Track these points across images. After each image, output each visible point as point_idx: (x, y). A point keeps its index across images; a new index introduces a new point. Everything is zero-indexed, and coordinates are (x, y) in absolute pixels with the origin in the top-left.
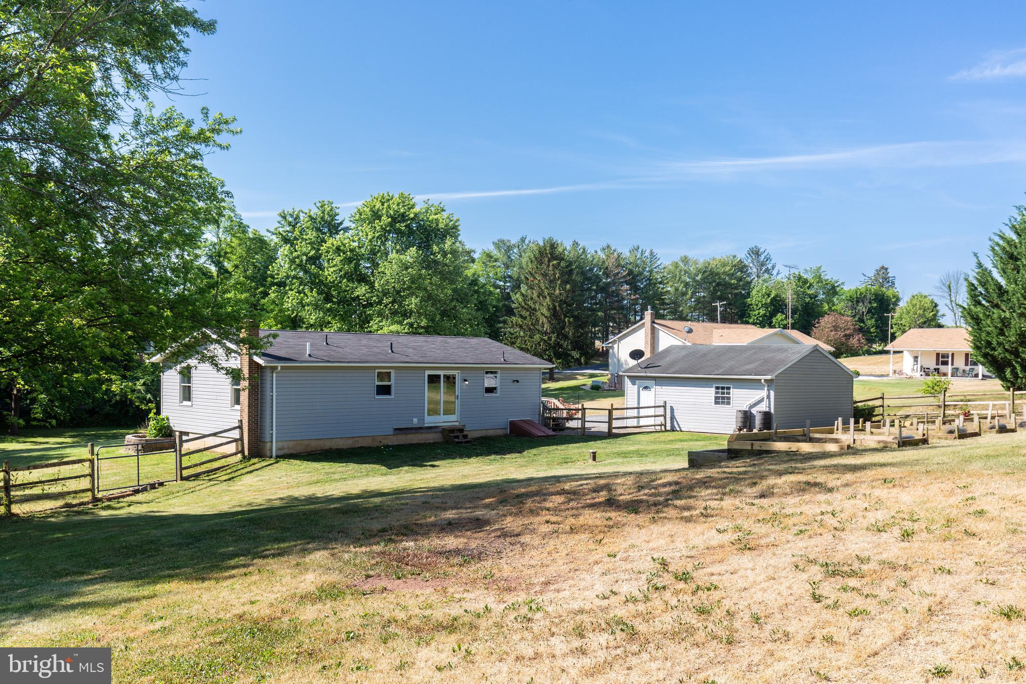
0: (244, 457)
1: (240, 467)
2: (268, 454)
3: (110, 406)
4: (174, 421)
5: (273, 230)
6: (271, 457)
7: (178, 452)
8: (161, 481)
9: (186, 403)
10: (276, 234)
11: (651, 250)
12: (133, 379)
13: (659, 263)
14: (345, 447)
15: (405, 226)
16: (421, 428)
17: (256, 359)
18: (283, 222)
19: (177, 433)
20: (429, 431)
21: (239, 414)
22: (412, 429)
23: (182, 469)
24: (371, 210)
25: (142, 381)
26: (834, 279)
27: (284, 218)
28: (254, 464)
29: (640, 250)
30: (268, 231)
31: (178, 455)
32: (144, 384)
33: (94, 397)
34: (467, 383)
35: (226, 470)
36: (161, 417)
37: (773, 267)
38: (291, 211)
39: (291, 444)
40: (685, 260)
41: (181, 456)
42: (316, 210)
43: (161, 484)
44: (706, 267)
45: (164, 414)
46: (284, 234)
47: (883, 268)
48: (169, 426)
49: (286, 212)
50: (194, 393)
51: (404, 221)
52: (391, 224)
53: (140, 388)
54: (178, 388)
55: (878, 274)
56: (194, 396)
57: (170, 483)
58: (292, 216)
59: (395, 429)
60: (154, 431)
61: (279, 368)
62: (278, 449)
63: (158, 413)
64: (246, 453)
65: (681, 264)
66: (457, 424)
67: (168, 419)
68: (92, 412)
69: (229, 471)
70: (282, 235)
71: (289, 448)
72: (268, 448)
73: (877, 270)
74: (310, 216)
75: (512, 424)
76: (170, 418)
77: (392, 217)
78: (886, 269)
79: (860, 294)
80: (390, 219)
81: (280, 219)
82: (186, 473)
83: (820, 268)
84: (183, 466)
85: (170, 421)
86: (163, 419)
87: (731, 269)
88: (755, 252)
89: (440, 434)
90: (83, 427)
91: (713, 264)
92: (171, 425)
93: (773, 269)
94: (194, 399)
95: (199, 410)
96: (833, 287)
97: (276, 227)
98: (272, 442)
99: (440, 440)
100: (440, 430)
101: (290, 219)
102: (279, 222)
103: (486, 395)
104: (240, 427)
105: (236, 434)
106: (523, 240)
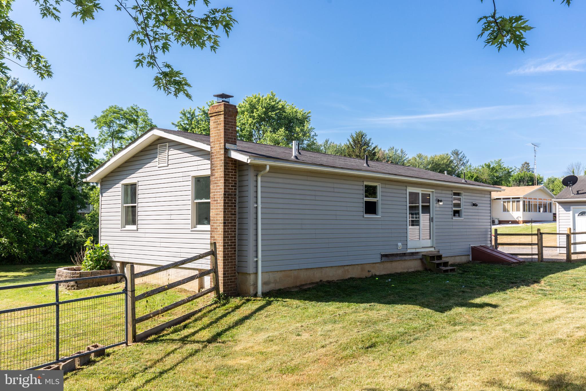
0: (219, 297)
1: (220, 312)
2: (252, 291)
3: (59, 248)
4: (115, 250)
5: (176, 123)
6: (255, 295)
7: (129, 294)
8: (101, 346)
9: (129, 227)
10: (179, 126)
11: (402, 149)
12: (77, 228)
13: (407, 157)
14: (335, 279)
15: (275, 114)
16: (404, 254)
17: (235, 155)
18: (183, 118)
19: (118, 265)
20: (411, 257)
21: (208, 236)
22: (397, 255)
23: (136, 321)
24: (250, 104)
25: (83, 229)
26: (510, 167)
27: (184, 114)
28: (237, 307)
29: (394, 149)
30: (173, 124)
31: (129, 299)
32: (85, 231)
33: (46, 240)
34: (441, 203)
35: (200, 318)
36: (99, 245)
37: (467, 162)
38: (189, 110)
39: (278, 276)
40: (420, 156)
41: (135, 299)
42: (208, 108)
43: (101, 353)
44: (433, 160)
45: (102, 242)
46: (183, 125)
47: (526, 163)
48: (108, 256)
49: (185, 111)
50: (141, 215)
51: (273, 111)
52: (266, 113)
53: (81, 234)
54: (120, 210)
55: (523, 167)
56: (139, 218)
57: (116, 348)
58: (189, 113)
59: (383, 256)
60: (91, 263)
61: (268, 168)
62: (264, 284)
63: (96, 241)
64: (221, 290)
65: (418, 159)
66: (432, 249)
67: (107, 248)
68: (45, 253)
69: (206, 321)
70: (182, 126)
71: (275, 282)
72: (252, 283)
73: (522, 165)
74: (204, 111)
75: (474, 249)
76: (110, 246)
77: (266, 108)
78: (528, 164)
79: (521, 177)
80: (264, 109)
81: (181, 116)
82: (142, 329)
83: (500, 160)
84: (137, 316)
85: (110, 250)
86: (102, 248)
87: (447, 162)
88: (456, 153)
89: (419, 261)
90: (38, 264)
91: (436, 159)
92: (111, 255)
93: (467, 163)
94: (139, 222)
95: (147, 235)
96: (509, 172)
97: (179, 121)
98: (256, 273)
99: (420, 269)
100: (420, 257)
101: (189, 116)
102: (181, 118)
103: (455, 218)
104: (213, 253)
105: (206, 264)
106: (327, 141)
